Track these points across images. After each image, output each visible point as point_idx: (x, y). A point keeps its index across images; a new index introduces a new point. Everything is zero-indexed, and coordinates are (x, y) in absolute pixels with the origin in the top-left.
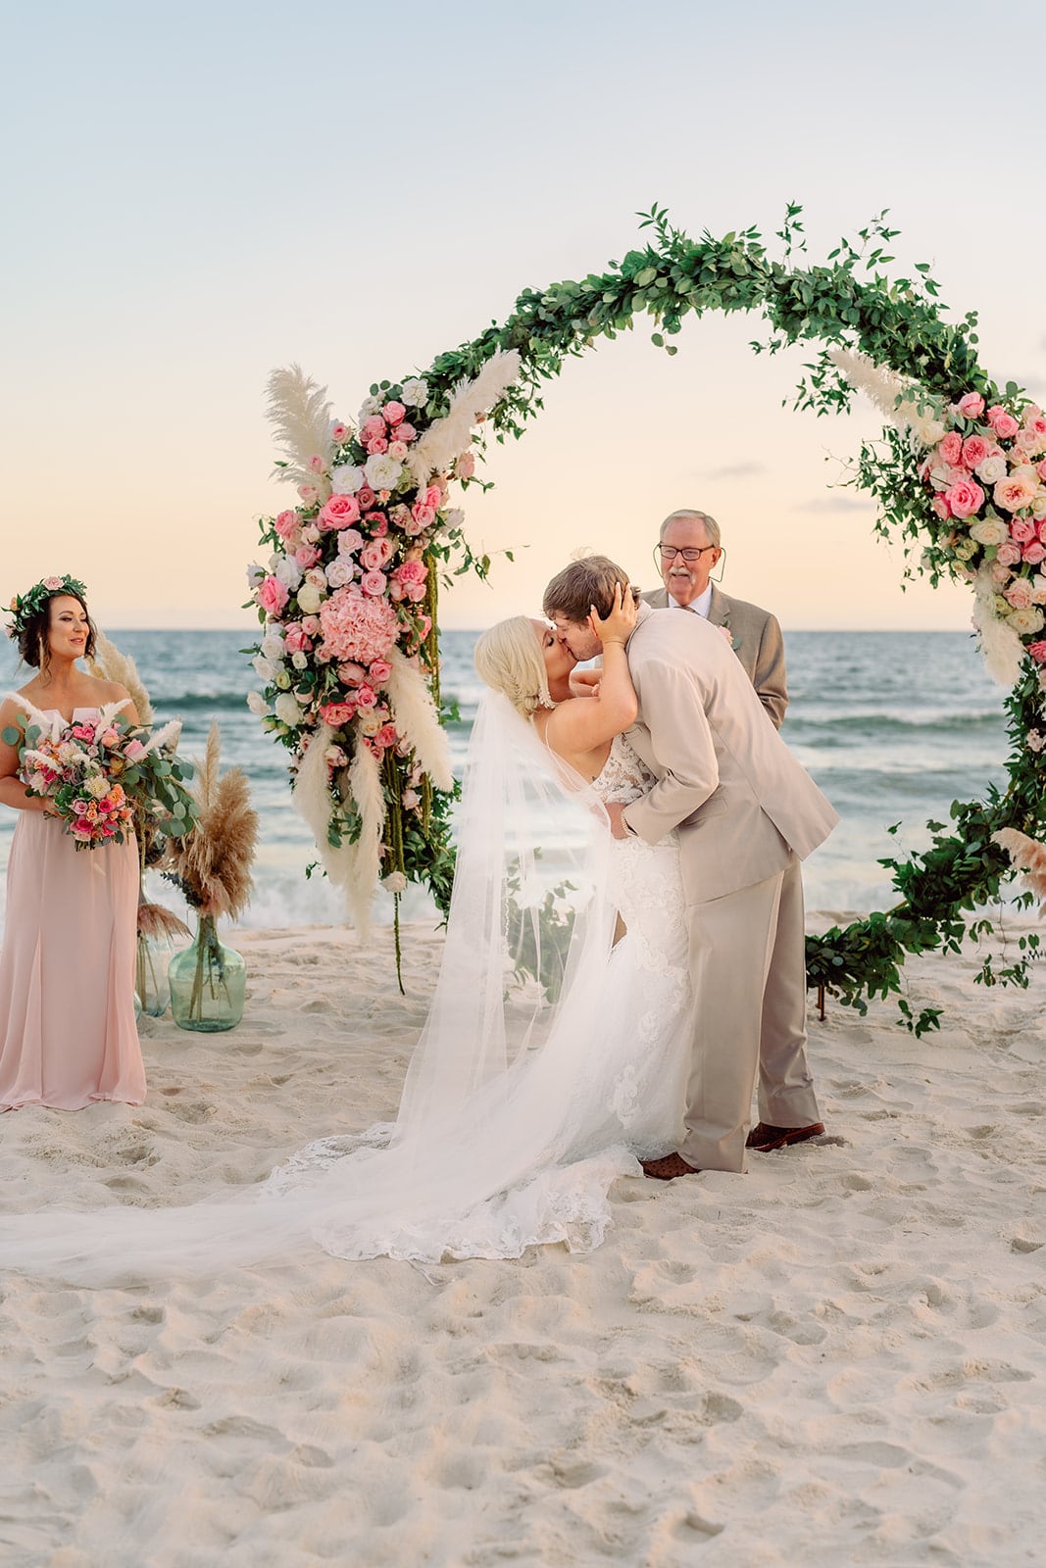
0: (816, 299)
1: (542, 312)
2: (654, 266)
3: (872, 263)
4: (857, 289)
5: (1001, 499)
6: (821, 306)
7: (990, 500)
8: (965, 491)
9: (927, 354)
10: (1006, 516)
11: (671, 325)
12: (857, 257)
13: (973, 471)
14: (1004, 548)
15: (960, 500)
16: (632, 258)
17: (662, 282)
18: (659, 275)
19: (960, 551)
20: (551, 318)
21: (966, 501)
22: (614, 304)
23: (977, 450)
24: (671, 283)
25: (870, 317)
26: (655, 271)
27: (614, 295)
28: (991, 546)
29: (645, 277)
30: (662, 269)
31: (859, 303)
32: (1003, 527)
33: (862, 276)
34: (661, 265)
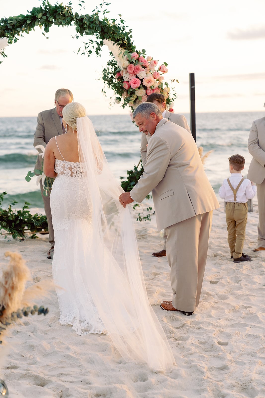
0: (90, 24)
1: (8, 25)
2: (42, 12)
3: (104, 13)
4: (100, 21)
5: (145, 83)
6: (91, 26)
7: (142, 84)
8: (135, 81)
9: (121, 41)
10: (145, 88)
11: (46, 30)
12: (100, 12)
13: (137, 75)
14: (143, 97)
15: (134, 84)
16: (35, 9)
17: (45, 17)
18: (43, 15)
19: (131, 98)
20: (11, 27)
21: (136, 84)
22: (30, 24)
23: (138, 69)
24: (47, 18)
25: (104, 30)
26: (42, 14)
27: (30, 20)
28: (140, 97)
29: (40, 16)
30: (44, 13)
31: (100, 26)
32: (144, 91)
33: (101, 17)
34: (44, 12)
